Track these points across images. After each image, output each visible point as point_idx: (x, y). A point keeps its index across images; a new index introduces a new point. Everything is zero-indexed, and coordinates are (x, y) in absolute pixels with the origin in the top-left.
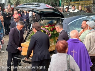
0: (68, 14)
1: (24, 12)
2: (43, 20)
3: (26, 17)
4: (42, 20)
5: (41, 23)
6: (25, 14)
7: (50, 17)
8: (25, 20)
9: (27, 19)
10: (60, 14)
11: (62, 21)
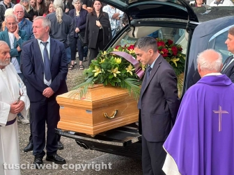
0: (207, 12)
1: (73, 7)
2: (137, 29)
3: (80, 21)
4: (132, 28)
5: (131, 36)
6: (78, 13)
7: (158, 19)
8: (77, 30)
9: (83, 26)
11: (193, 30)
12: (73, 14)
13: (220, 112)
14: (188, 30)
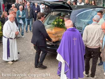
0: (76, 7)
4: (52, 12)
5: (52, 15)
6: (36, 7)
10: (69, 7)
11: (71, 13)
12: (35, 7)
13: (75, 39)
14: (69, 13)
